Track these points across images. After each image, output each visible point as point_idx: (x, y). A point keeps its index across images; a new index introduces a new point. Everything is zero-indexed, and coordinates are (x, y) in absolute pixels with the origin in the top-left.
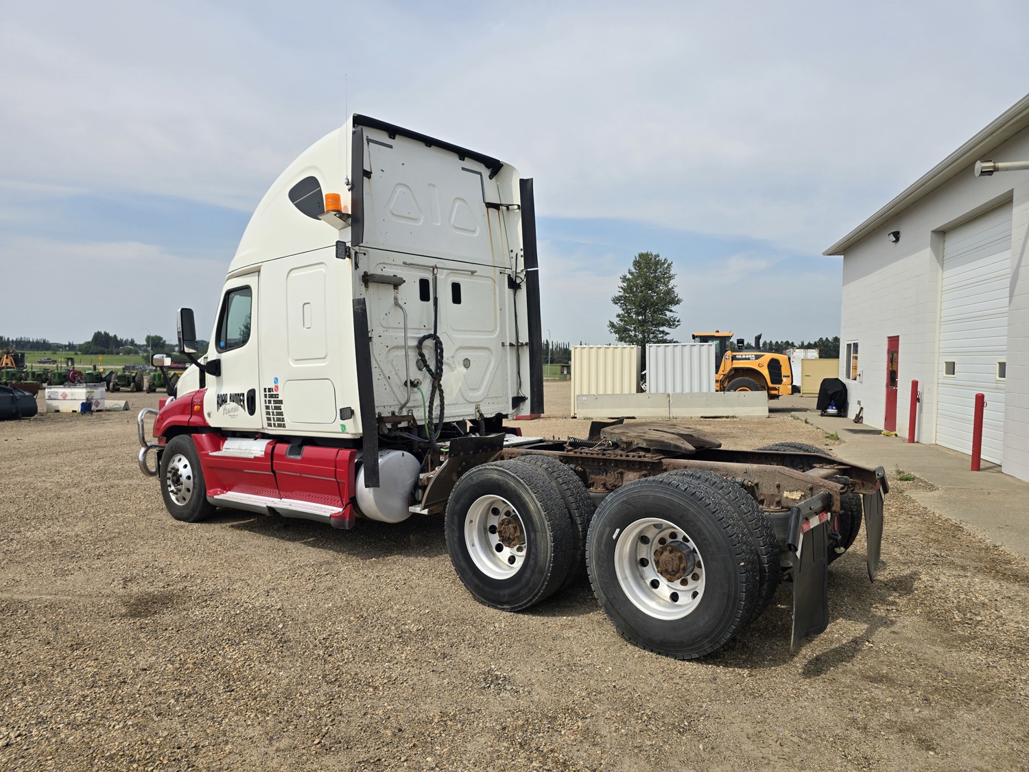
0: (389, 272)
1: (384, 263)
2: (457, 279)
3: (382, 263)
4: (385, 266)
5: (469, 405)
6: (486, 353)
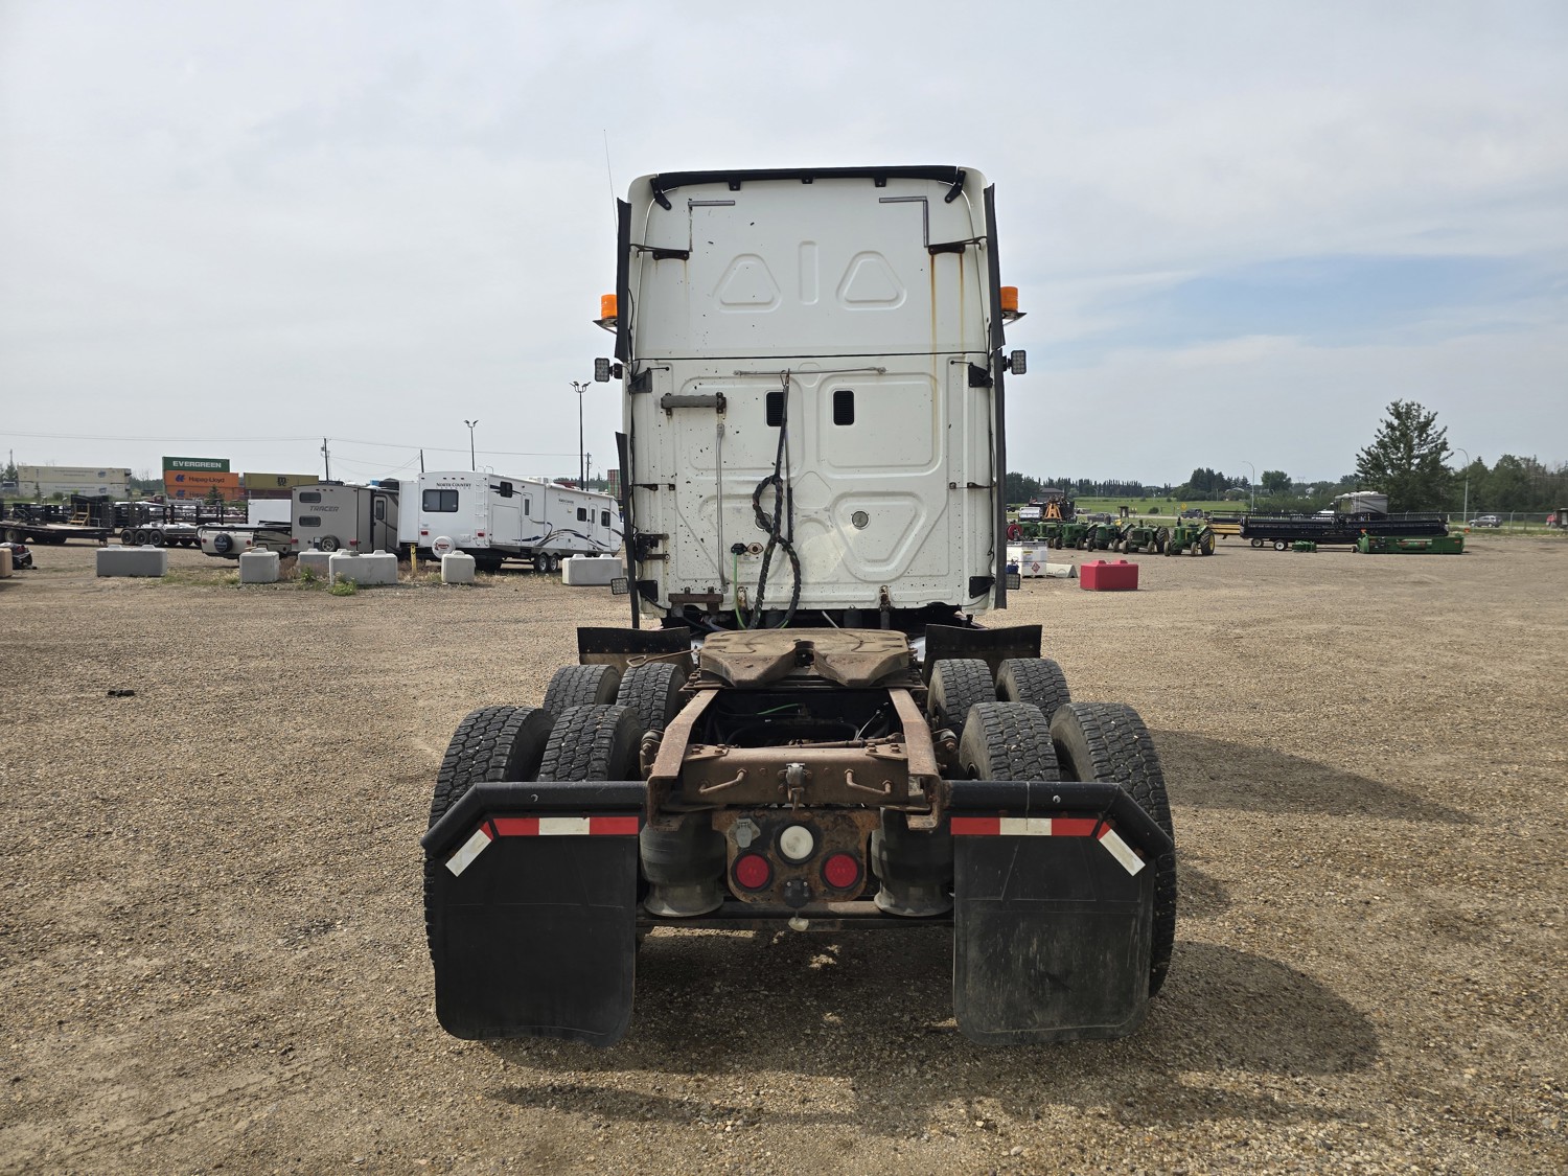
0: (709, 389)
1: (699, 378)
2: (843, 385)
3: (695, 379)
4: (702, 381)
5: (866, 585)
6: (907, 502)
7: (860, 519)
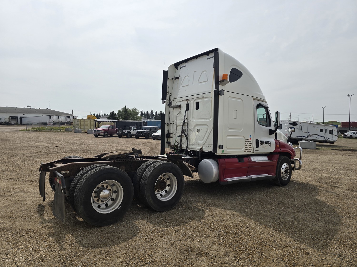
0: (179, 104)
5: (199, 145)
6: (206, 127)
7: (198, 131)
